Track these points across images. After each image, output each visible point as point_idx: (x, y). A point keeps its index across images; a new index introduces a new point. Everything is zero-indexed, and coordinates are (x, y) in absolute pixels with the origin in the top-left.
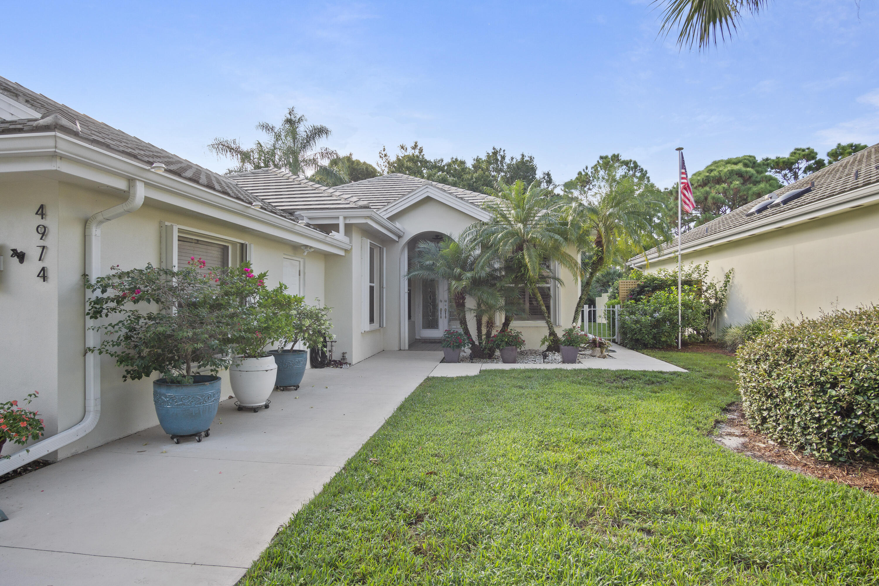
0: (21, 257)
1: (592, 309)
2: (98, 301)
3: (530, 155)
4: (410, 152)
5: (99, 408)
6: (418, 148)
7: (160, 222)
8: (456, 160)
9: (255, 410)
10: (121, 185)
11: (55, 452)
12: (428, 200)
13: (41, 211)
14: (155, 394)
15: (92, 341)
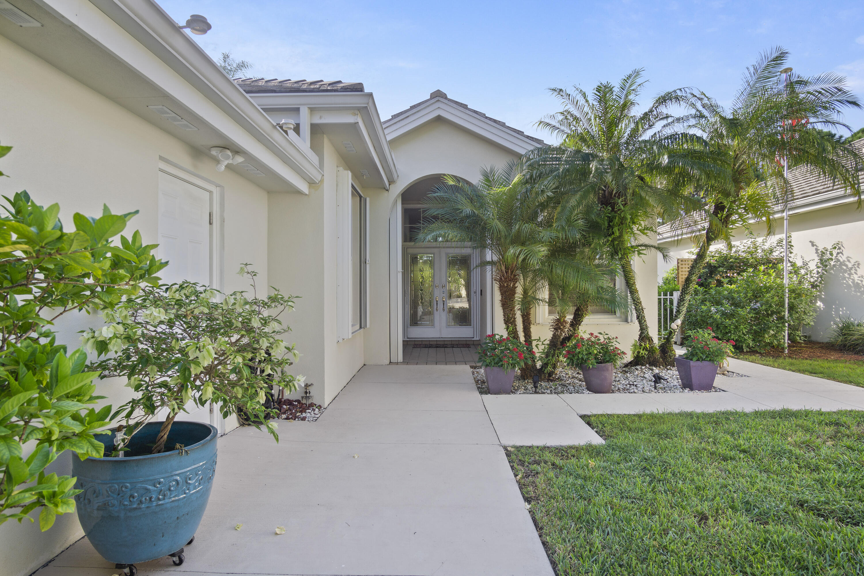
1: (668, 297)
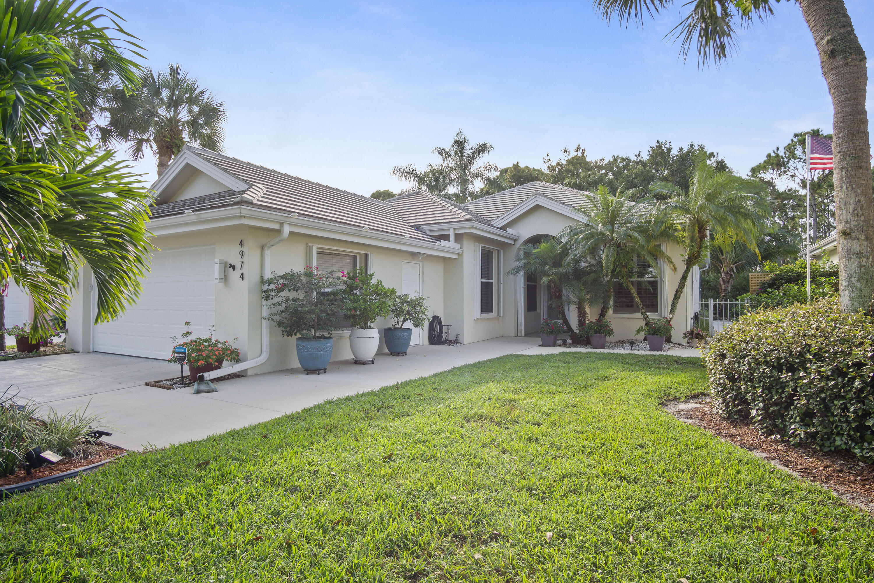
0: (233, 267)
2: (267, 291)
3: (700, 144)
4: (573, 154)
5: (268, 350)
6: (581, 150)
7: (307, 244)
8: (618, 157)
9: (364, 363)
10: (276, 226)
11: (246, 370)
12: (537, 208)
13: (241, 244)
14: (297, 345)
15: (266, 312)
